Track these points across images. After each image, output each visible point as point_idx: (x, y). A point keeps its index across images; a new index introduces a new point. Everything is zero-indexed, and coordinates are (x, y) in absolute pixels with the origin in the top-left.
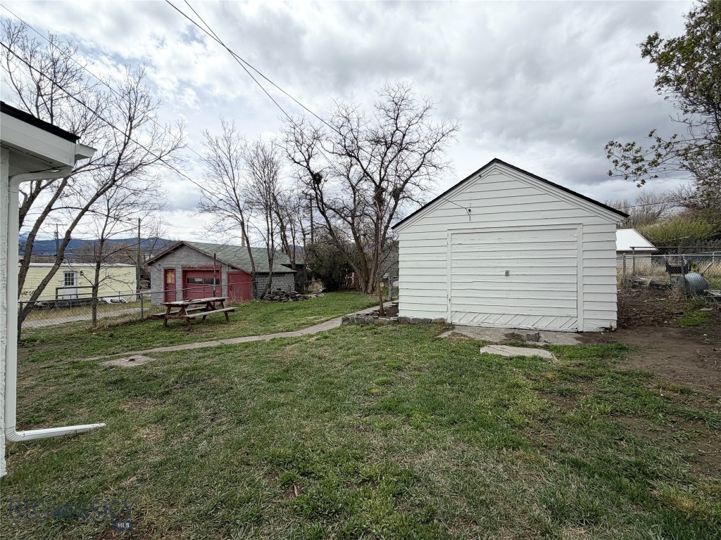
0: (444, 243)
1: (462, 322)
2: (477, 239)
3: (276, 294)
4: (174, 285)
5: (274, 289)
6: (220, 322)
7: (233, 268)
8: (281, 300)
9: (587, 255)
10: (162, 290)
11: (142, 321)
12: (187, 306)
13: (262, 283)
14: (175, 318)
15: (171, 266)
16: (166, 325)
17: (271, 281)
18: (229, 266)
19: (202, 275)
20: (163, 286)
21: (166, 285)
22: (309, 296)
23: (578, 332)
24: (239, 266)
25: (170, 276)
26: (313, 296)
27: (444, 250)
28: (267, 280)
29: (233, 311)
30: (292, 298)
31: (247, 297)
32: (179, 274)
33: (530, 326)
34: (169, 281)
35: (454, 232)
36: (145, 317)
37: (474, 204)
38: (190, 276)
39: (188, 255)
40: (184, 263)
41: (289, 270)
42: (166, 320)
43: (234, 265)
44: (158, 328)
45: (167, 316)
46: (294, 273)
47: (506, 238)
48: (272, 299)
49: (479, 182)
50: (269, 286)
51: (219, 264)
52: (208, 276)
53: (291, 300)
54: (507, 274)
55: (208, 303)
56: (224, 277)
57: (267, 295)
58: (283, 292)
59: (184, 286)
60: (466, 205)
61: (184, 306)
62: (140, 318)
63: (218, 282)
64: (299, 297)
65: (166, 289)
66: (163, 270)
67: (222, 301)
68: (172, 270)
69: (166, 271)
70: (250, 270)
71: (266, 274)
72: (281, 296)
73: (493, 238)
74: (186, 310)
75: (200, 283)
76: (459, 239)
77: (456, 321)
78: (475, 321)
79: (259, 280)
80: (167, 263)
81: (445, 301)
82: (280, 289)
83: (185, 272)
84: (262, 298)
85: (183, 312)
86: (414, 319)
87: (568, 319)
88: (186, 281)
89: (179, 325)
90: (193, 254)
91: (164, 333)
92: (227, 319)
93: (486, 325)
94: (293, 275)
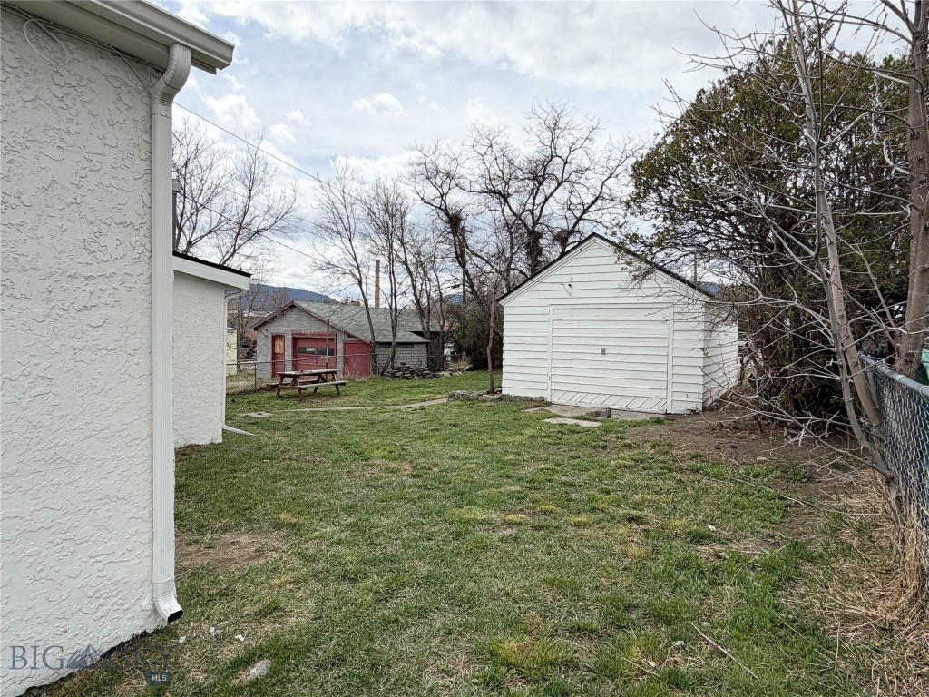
0: (545, 318)
1: (561, 401)
2: (578, 315)
3: (399, 369)
4: (283, 354)
5: (397, 364)
6: (331, 396)
7: (350, 336)
8: (404, 377)
9: (677, 335)
10: (270, 360)
11: (255, 391)
12: (298, 376)
13: (383, 356)
14: (288, 388)
15: (279, 331)
16: (279, 396)
17: (394, 353)
18: (345, 333)
19: (314, 343)
20: (270, 356)
21: (274, 355)
22: (441, 373)
23: (666, 414)
24: (356, 334)
25: (278, 343)
26: (446, 374)
27: (545, 325)
28: (390, 351)
29: (344, 384)
30: (418, 375)
31: (365, 372)
32: (289, 342)
33: (623, 407)
34: (277, 350)
35: (555, 308)
36: (258, 387)
37: (576, 278)
38: (301, 344)
39: (299, 319)
40: (294, 328)
41: (420, 339)
42: (279, 390)
43: (351, 332)
44: (272, 397)
45: (280, 386)
46: (427, 344)
47: (603, 315)
48: (393, 376)
49: (580, 256)
50: (392, 358)
51: (334, 330)
52: (322, 345)
53: (416, 377)
54: (604, 352)
55: (320, 374)
56: (340, 346)
57: (389, 370)
58: (409, 368)
59: (295, 356)
60: (567, 279)
61: (295, 377)
62: (252, 388)
63: (332, 352)
64: (428, 374)
65: (273, 359)
66: (270, 336)
67: (333, 373)
68: (281, 337)
69: (274, 338)
70: (369, 340)
71: (388, 344)
72: (406, 373)
73: (591, 315)
74: (298, 381)
75: (313, 353)
76: (559, 315)
77: (555, 400)
78: (573, 400)
79: (379, 351)
80: (275, 328)
81: (545, 379)
82: (404, 364)
83: (295, 340)
84: (382, 374)
85: (295, 381)
86: (515, 397)
87: (658, 400)
88: (297, 350)
89: (290, 396)
90: (305, 318)
91: (278, 401)
92: (338, 392)
93: (583, 405)
94: (424, 346)
